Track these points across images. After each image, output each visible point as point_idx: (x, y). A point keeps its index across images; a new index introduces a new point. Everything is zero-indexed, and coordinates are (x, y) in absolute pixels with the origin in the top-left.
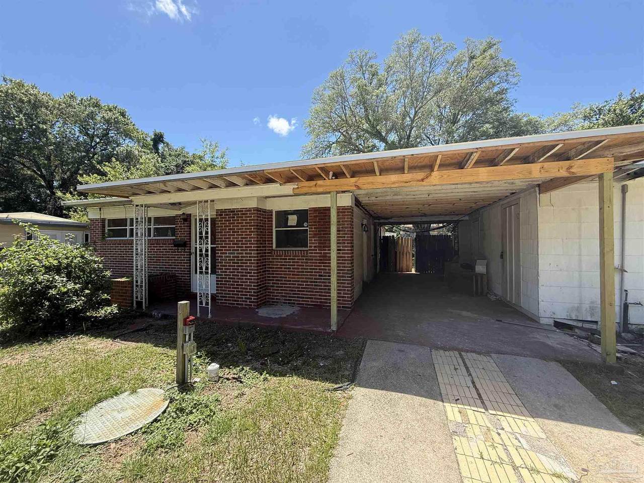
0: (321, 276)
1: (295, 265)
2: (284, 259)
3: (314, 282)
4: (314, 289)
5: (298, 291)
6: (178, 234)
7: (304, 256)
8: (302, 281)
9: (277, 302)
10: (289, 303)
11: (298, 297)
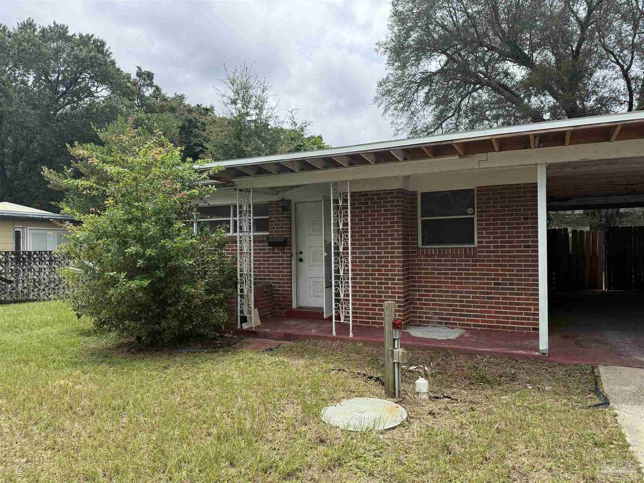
0: (499, 284)
1: (454, 269)
2: (437, 261)
3: (488, 293)
4: (487, 303)
5: (461, 306)
6: (274, 228)
7: (470, 257)
8: (466, 292)
9: (428, 322)
10: (446, 324)
11: (460, 315)
